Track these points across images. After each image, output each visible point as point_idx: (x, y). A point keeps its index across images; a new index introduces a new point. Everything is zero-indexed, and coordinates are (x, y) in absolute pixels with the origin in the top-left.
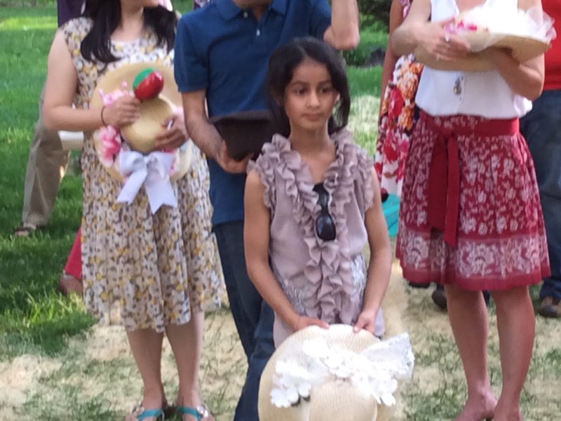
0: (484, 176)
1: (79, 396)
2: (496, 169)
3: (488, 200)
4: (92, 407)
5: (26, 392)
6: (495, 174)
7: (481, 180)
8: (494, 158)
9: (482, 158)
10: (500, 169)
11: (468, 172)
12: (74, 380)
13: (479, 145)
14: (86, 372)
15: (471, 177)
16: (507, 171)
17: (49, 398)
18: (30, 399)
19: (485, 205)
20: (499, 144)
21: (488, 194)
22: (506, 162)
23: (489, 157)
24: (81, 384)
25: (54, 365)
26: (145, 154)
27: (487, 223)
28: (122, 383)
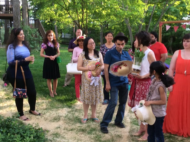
0: (139, 88)
1: (74, 115)
2: (141, 88)
3: (139, 93)
4: (77, 117)
5: (65, 114)
6: (141, 89)
7: (139, 89)
8: (141, 85)
9: (139, 85)
10: (142, 88)
11: (137, 87)
12: (74, 112)
13: (139, 83)
14: (75, 111)
15: (137, 88)
16: (143, 89)
17: (69, 115)
18: (66, 115)
19: (138, 94)
20: (142, 83)
21: (139, 92)
22: (143, 87)
23: (140, 85)
24: (75, 113)
25: (70, 110)
26: (95, 77)
27: (139, 98)
28: (81, 113)
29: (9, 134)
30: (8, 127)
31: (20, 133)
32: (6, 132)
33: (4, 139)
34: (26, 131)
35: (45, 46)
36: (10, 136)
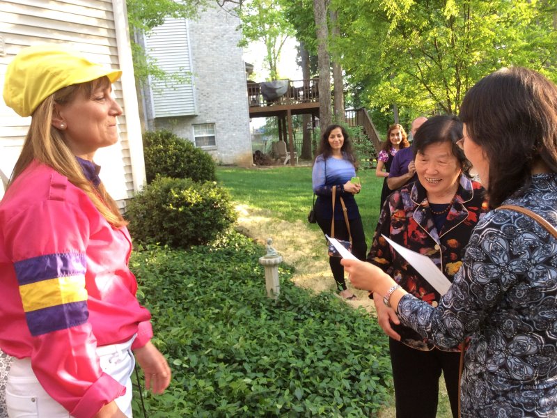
29: (326, 322)
30: (323, 308)
31: (346, 321)
32: (320, 317)
33: (318, 330)
34: (355, 319)
35: (384, 156)
36: (328, 325)
